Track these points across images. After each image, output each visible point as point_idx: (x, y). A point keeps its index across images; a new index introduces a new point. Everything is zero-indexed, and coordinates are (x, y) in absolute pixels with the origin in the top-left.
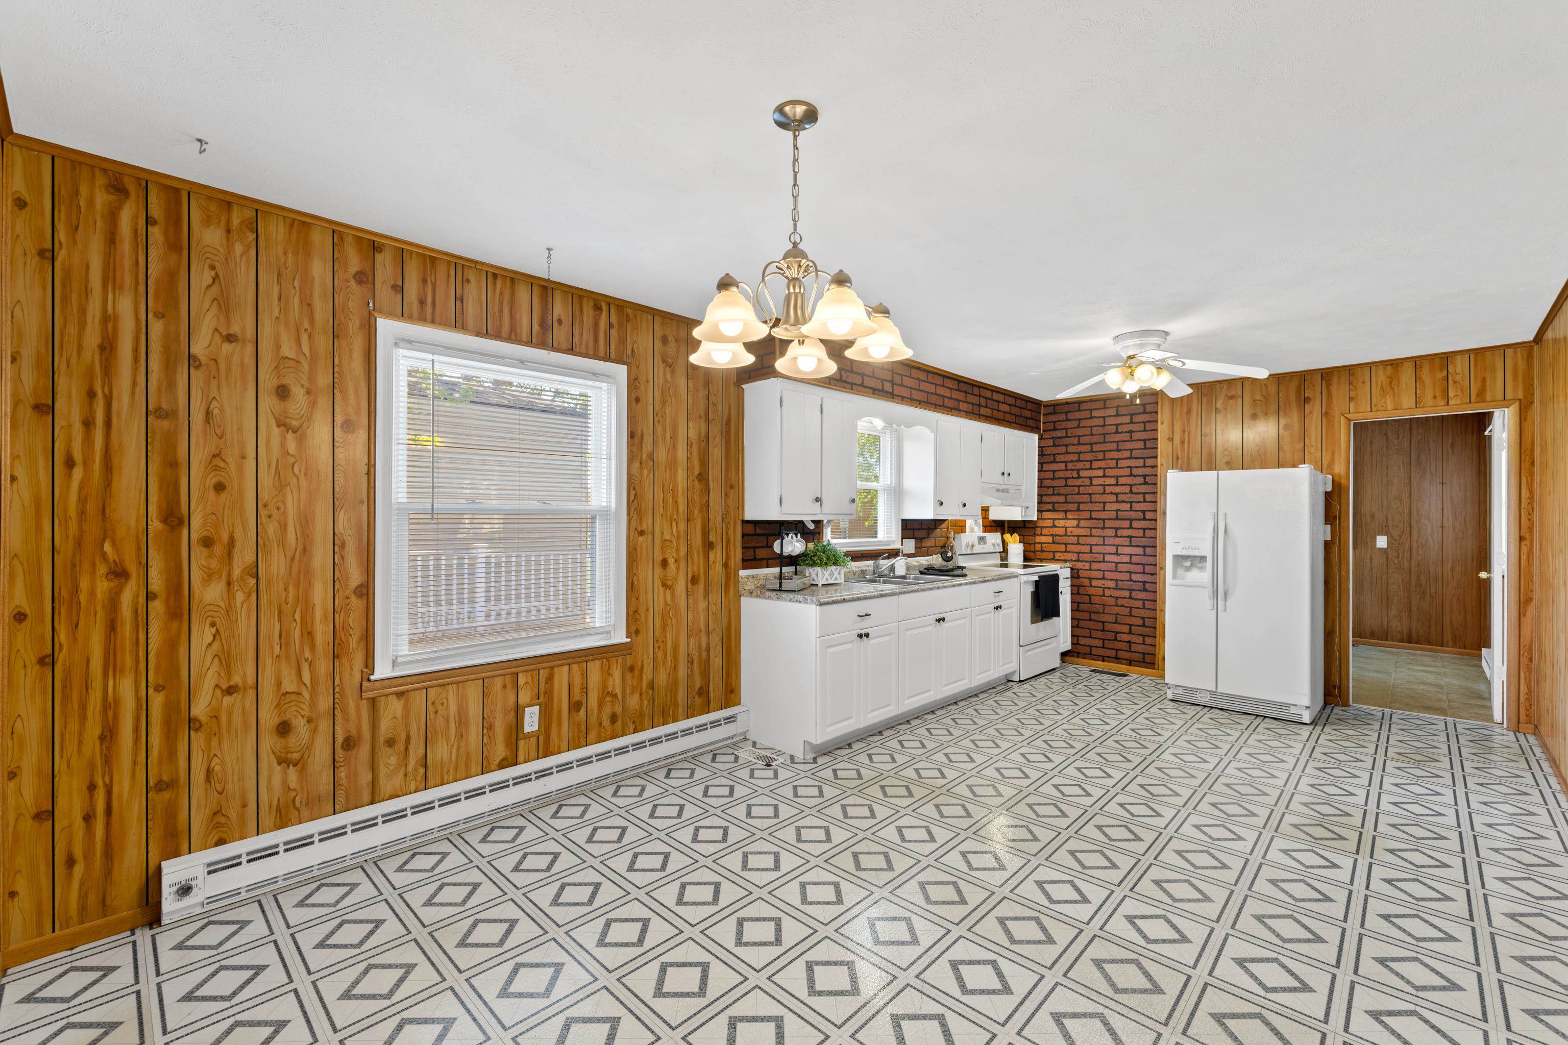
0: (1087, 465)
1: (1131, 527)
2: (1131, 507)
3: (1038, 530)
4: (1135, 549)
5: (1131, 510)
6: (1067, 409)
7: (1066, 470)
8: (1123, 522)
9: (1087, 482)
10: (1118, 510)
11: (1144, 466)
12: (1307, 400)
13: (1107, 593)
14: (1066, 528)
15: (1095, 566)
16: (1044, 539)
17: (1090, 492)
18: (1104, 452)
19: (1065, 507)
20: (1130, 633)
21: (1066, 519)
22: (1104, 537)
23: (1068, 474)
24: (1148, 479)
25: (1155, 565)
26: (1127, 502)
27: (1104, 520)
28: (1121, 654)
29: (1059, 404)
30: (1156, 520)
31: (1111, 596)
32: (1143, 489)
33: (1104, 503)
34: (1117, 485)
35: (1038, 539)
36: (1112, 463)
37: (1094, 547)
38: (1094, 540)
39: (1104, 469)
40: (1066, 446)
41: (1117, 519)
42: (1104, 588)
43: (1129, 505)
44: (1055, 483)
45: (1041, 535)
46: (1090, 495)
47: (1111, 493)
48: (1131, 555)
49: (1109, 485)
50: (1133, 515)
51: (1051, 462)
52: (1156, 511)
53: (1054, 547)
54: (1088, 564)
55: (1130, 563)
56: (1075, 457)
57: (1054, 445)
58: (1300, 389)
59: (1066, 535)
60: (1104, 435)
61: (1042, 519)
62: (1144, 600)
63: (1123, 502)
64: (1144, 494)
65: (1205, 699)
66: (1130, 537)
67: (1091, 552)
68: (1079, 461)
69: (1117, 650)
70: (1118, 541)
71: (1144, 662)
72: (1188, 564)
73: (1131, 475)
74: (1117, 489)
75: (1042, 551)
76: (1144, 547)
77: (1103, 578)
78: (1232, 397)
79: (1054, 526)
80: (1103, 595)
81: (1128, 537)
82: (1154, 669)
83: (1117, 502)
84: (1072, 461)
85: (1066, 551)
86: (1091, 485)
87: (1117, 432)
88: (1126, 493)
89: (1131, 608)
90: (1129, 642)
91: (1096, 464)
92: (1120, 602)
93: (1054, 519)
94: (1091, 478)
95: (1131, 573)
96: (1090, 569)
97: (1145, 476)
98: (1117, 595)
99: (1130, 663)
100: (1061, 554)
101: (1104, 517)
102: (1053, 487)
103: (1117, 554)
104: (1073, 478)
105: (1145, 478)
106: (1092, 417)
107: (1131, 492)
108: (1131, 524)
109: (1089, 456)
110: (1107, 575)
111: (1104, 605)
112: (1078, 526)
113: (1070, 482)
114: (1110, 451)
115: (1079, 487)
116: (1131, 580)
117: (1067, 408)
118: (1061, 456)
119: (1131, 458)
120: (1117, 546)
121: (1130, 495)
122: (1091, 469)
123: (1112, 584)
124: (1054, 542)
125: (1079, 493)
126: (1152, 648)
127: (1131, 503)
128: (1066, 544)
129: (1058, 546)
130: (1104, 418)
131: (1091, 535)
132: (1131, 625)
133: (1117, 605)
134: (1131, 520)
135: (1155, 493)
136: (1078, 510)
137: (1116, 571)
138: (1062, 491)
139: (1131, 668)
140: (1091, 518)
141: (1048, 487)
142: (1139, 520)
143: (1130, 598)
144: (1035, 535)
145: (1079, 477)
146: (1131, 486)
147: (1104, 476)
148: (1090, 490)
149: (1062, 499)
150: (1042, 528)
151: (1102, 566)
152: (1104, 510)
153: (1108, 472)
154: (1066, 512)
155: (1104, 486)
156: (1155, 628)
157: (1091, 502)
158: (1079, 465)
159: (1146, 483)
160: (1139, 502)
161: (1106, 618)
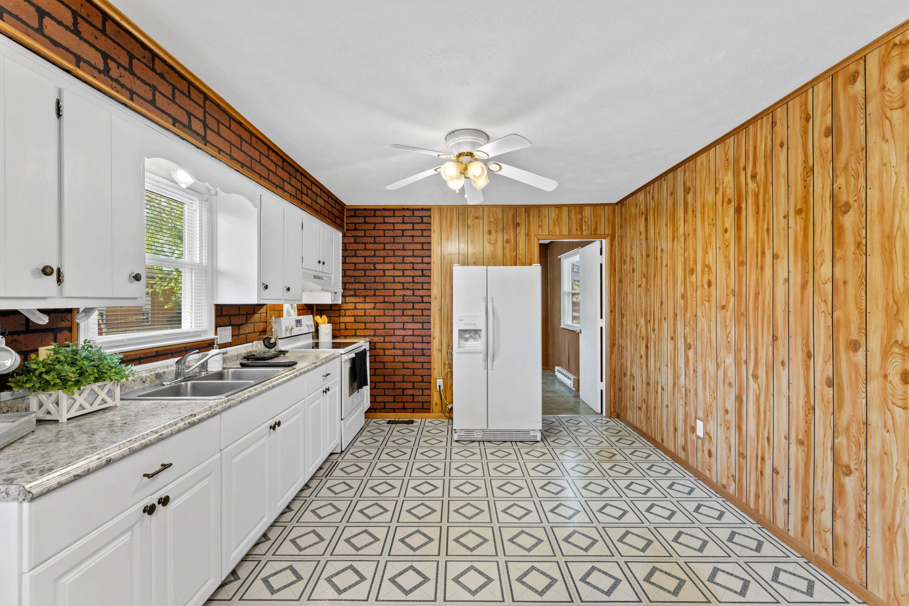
0: (381, 260)
1: (413, 309)
2: (413, 293)
3: (343, 312)
4: (416, 324)
5: (414, 295)
6: (366, 214)
7: (365, 263)
8: (408, 304)
9: (381, 273)
10: (404, 296)
11: (422, 263)
12: (518, 224)
13: (397, 359)
14: (365, 310)
15: (388, 339)
16: (347, 319)
17: (383, 281)
18: (394, 250)
19: (364, 293)
20: (413, 388)
21: (365, 302)
22: (394, 316)
23: (366, 266)
24: (425, 272)
25: (430, 336)
26: (410, 289)
27: (394, 303)
28: (408, 405)
29: (359, 210)
30: (430, 303)
31: (399, 362)
32: (422, 279)
33: (394, 290)
34: (403, 276)
35: (343, 319)
36: (400, 260)
37: (386, 324)
38: (387, 319)
39: (394, 263)
40: (365, 244)
41: (403, 302)
42: (394, 356)
43: (412, 292)
44: (356, 273)
45: (345, 316)
46: (384, 283)
47: (399, 282)
48: (413, 329)
49: (398, 276)
50: (414, 299)
51: (353, 256)
52: (430, 296)
53: (356, 326)
54: (382, 338)
55: (413, 335)
56: (372, 253)
57: (355, 243)
59: (365, 315)
60: (394, 237)
61: (346, 303)
62: (422, 363)
63: (408, 289)
64: (422, 283)
65: (478, 436)
66: (413, 316)
67: (385, 328)
68: (375, 256)
69: (404, 402)
70: (404, 319)
71: (423, 408)
72: (467, 336)
73: (413, 269)
74: (403, 280)
75: (346, 329)
76: (422, 323)
77: (394, 348)
78: (477, 218)
79: (355, 309)
80: (394, 362)
81: (411, 316)
82: (430, 412)
83: (404, 289)
84: (370, 256)
85: (365, 329)
86: (385, 276)
87: (403, 236)
88: (409, 283)
89: (414, 369)
90: (413, 395)
91: (388, 260)
92: (406, 365)
93: (356, 303)
94: (384, 270)
95: (413, 343)
96: (384, 342)
97: (423, 270)
98: (404, 360)
99: (413, 411)
100: (362, 331)
101: (394, 301)
102: (355, 277)
103: (404, 329)
104: (370, 269)
105: (423, 272)
106: (384, 223)
107: (413, 282)
108: (413, 306)
109: (382, 253)
110: (397, 345)
111: (394, 369)
112: (374, 308)
113: (368, 273)
114: (398, 250)
115: (375, 277)
116: (413, 348)
117: (365, 213)
118: (360, 251)
119: (413, 256)
120: (404, 323)
121: (412, 284)
122: (384, 263)
123: (400, 352)
124: (355, 322)
125: (375, 282)
126: (428, 397)
127: (413, 290)
128: (365, 323)
129: (359, 324)
130: (394, 224)
131: (384, 315)
132: (414, 383)
133: (404, 368)
134: (413, 303)
135: (429, 283)
136: (375, 295)
137: (403, 342)
138: (362, 280)
139: (414, 414)
140: (384, 302)
141: (351, 277)
142: (419, 303)
143: (413, 361)
144: (340, 316)
145: (375, 269)
146: (413, 277)
147: (394, 269)
148: (384, 280)
149: (362, 286)
150: (345, 310)
151: (393, 339)
152: (394, 296)
153: (397, 266)
154: (365, 297)
155: (394, 276)
156: (430, 382)
157: (384, 289)
158: (375, 260)
159: (423, 275)
160: (419, 289)
161: (396, 379)
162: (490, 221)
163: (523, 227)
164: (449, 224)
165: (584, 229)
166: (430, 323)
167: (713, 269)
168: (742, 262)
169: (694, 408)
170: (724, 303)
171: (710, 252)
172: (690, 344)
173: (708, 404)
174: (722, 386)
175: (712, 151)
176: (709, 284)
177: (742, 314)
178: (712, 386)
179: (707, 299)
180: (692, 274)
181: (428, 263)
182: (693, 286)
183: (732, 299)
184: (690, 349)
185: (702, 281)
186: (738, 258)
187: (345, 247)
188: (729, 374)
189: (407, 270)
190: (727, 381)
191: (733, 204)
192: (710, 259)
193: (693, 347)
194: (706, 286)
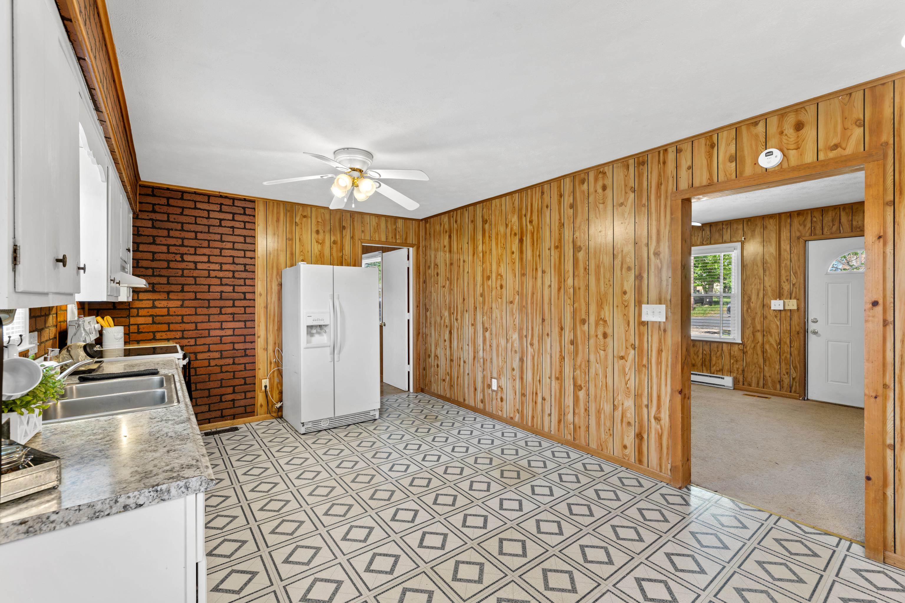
0: (192, 251)
1: (234, 306)
2: (234, 289)
3: (134, 312)
4: (237, 323)
5: (234, 292)
6: (170, 195)
7: (168, 253)
8: (227, 302)
9: (192, 266)
10: (222, 292)
11: (245, 257)
12: (344, 228)
13: (213, 363)
14: (168, 308)
15: (200, 341)
16: (140, 320)
17: (195, 275)
18: (209, 241)
19: (167, 288)
20: (234, 392)
21: (169, 299)
22: (209, 315)
23: (170, 257)
24: (248, 267)
25: (254, 335)
26: (230, 285)
27: (209, 300)
28: (226, 412)
29: (159, 188)
30: (254, 300)
31: (216, 365)
32: (244, 275)
33: (209, 285)
34: (221, 270)
35: (133, 320)
36: (217, 252)
37: (199, 325)
38: (199, 319)
39: (209, 256)
40: (169, 230)
41: (221, 299)
42: (209, 359)
43: (232, 288)
44: (155, 264)
45: (138, 316)
46: (195, 278)
47: (216, 277)
48: (234, 329)
49: (214, 270)
50: (235, 296)
51: (150, 244)
52: (254, 292)
53: (155, 328)
54: (193, 340)
55: (233, 335)
56: (179, 242)
57: (153, 227)
58: (340, 221)
59: (168, 315)
60: (209, 226)
61: (138, 300)
62: (245, 364)
63: (226, 285)
64: (245, 279)
66: (233, 314)
67: (196, 329)
68: (182, 245)
69: (222, 410)
70: (222, 318)
71: (246, 413)
73: (234, 263)
74: (221, 274)
75: (139, 332)
76: (245, 321)
77: (209, 351)
78: (305, 217)
79: (154, 307)
80: (209, 366)
81: (231, 314)
82: (254, 416)
83: (221, 284)
84: (175, 245)
85: (169, 330)
86: (196, 269)
87: (220, 225)
88: (229, 278)
89: (234, 372)
90: (233, 400)
91: (200, 251)
92: (224, 369)
93: (154, 300)
94: (195, 263)
95: (234, 343)
96: (196, 345)
97: (245, 265)
98: (222, 363)
99: (234, 417)
100: (164, 334)
101: (209, 298)
102: (153, 268)
103: (222, 329)
104: (176, 261)
105: (245, 267)
106: (195, 208)
107: (234, 277)
108: (234, 303)
109: (194, 243)
110: (212, 347)
111: (209, 375)
112: (182, 306)
113: (172, 265)
114: (215, 241)
115: (183, 270)
116: (234, 349)
117: (168, 194)
118: (161, 239)
119: (233, 249)
120: (222, 322)
121: (232, 280)
122: (195, 254)
123: (217, 355)
124: (154, 323)
125: (182, 276)
126: (252, 400)
127: (234, 286)
128: (169, 324)
129: (159, 326)
130: (208, 211)
131: (196, 314)
132: (234, 386)
133: (222, 372)
134: (234, 300)
135: (253, 279)
136: (182, 291)
137: (221, 343)
138: (164, 272)
139: (235, 421)
140: (196, 299)
141: (147, 268)
142: (241, 300)
143: (234, 363)
144: (129, 316)
145: (183, 261)
146: (234, 272)
147: (209, 262)
148: (196, 273)
149: (164, 280)
150: (138, 309)
151: (208, 341)
152: (209, 292)
153: (212, 259)
154: (168, 293)
155: (209, 270)
156: (255, 384)
157: (196, 284)
158: (183, 250)
159: (246, 271)
160: (241, 285)
161: (212, 385)
162: (318, 222)
163: (349, 230)
164: (275, 219)
165: (397, 237)
166: (254, 321)
167: (504, 277)
168: (524, 274)
169: (490, 371)
170: (511, 299)
171: (502, 266)
172: (487, 328)
173: (500, 367)
174: (510, 353)
175: (504, 199)
176: (501, 287)
177: (524, 307)
178: (503, 355)
179: (500, 297)
180: (489, 280)
181: (251, 258)
182: (489, 287)
183: (517, 297)
184: (486, 331)
185: (496, 284)
186: (521, 271)
187: (138, 231)
188: (515, 345)
189: (226, 264)
190: (513, 349)
191: (517, 236)
192: (502, 270)
193: (489, 330)
194: (499, 288)
